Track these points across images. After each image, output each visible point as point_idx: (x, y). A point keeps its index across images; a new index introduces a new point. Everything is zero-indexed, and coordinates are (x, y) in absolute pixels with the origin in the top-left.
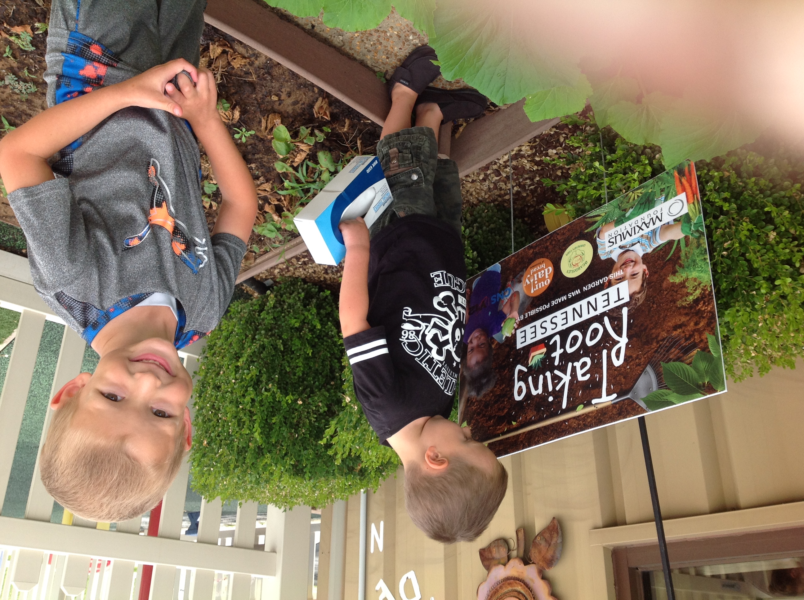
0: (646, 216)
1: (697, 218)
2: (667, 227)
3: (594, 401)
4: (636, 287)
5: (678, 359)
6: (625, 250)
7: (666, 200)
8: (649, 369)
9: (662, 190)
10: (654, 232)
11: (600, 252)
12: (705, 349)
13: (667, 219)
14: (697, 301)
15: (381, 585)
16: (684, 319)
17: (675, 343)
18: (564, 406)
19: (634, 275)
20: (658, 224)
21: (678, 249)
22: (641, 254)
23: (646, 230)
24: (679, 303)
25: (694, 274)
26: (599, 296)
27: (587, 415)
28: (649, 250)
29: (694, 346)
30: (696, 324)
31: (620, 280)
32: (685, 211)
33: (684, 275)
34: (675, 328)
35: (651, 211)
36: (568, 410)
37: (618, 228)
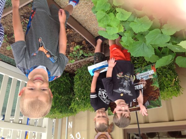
0: (146, 73)
1: (156, 75)
2: (150, 75)
3: (137, 106)
4: (144, 86)
5: (153, 100)
6: (142, 78)
7: (150, 70)
8: (147, 101)
9: (149, 68)
10: (147, 76)
11: (137, 78)
12: (158, 99)
13: (150, 74)
14: (156, 90)
15: (71, 135)
16: (154, 93)
17: (152, 97)
18: (131, 106)
19: (144, 83)
20: (148, 75)
21: (152, 80)
22: (145, 80)
23: (146, 75)
24: (153, 90)
25: (155, 85)
26: (137, 86)
27: (136, 108)
28: (147, 79)
29: (156, 98)
30: (156, 94)
31: (141, 84)
32: (153, 73)
33: (154, 85)
34: (152, 94)
35: (147, 72)
36: (132, 107)
37: (140, 74)
